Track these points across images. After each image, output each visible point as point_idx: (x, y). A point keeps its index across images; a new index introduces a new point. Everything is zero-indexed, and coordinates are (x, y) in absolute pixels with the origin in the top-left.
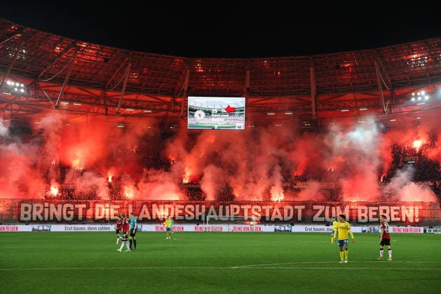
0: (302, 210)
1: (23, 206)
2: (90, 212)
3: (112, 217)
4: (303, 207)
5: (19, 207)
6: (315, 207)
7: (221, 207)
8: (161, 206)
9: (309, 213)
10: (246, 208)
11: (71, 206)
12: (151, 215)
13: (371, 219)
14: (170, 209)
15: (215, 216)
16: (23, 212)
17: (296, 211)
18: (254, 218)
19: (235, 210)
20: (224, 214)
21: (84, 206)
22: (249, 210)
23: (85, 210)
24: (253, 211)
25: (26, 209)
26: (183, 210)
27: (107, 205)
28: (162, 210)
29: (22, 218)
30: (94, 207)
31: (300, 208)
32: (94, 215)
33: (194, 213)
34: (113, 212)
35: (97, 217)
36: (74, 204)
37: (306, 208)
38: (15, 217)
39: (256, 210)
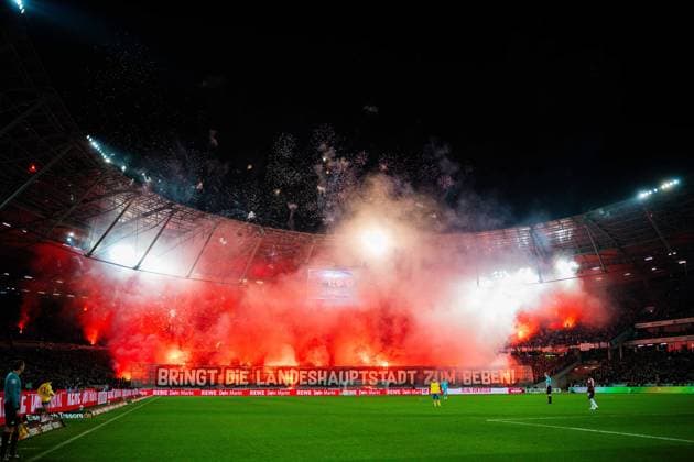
0: (415, 375)
1: (161, 371)
2: (221, 377)
3: (242, 382)
4: (415, 372)
5: (157, 372)
6: (426, 372)
7: (341, 373)
8: (287, 372)
9: (420, 377)
10: (364, 373)
11: (204, 372)
12: (277, 380)
13: (475, 382)
14: (294, 375)
15: (336, 381)
16: (160, 377)
17: (408, 375)
18: (371, 383)
19: (354, 375)
20: (344, 379)
21: (216, 371)
22: (367, 375)
23: (216, 375)
24: (370, 376)
25: (163, 374)
26: (307, 375)
27: (237, 371)
28: (287, 375)
29: (160, 383)
30: (225, 373)
31: (412, 373)
32: (225, 380)
33: (317, 378)
34: (242, 377)
35: (228, 382)
36: (207, 369)
37: (418, 373)
38: (153, 382)
39: (373, 375)
